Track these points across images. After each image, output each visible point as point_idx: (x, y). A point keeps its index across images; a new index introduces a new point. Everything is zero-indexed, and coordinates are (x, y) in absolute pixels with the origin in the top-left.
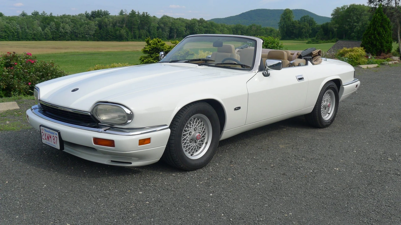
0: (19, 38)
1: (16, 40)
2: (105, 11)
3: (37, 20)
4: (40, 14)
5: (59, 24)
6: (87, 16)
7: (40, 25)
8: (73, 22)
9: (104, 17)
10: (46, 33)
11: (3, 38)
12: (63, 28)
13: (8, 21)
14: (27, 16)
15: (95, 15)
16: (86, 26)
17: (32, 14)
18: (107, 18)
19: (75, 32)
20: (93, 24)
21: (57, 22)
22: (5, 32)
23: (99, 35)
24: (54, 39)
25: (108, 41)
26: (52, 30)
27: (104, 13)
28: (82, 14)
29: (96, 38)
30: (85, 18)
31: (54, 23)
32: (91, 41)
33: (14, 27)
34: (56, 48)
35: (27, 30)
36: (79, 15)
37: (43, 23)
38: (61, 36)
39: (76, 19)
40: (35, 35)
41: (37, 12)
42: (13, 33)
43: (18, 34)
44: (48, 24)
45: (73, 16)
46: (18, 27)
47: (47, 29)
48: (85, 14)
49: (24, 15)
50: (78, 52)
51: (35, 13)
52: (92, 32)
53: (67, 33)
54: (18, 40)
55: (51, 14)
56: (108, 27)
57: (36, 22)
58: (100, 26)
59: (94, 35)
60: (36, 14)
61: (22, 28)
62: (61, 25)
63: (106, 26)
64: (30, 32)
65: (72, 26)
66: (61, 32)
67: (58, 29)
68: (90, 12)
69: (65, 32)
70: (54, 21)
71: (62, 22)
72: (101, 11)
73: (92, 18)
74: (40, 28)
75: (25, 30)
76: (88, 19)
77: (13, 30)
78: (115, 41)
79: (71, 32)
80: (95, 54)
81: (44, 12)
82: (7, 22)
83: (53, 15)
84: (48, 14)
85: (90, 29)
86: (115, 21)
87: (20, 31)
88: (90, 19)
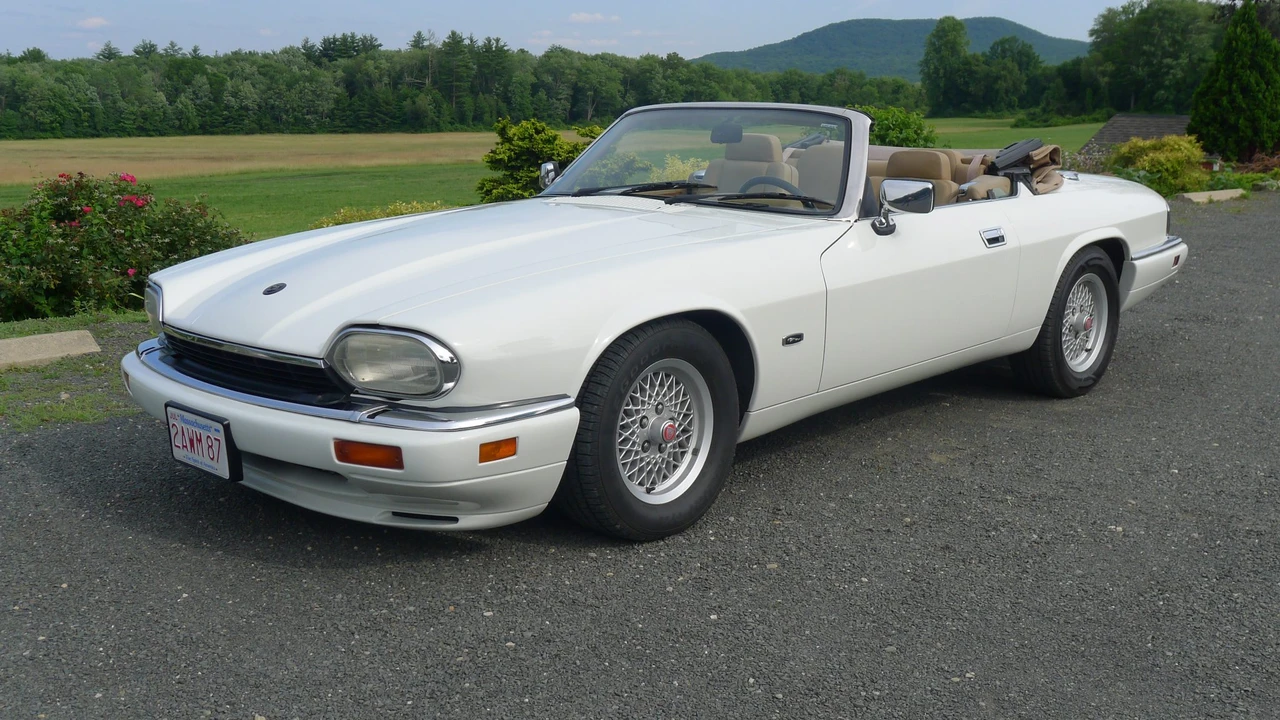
0: (95, 128)
1: (86, 135)
2: (365, 37)
3: (152, 69)
4: (160, 50)
5: (222, 83)
6: (309, 53)
7: (160, 87)
8: (264, 75)
9: (363, 55)
10: (181, 112)
11: (45, 131)
12: (235, 95)
13: (60, 74)
14: (121, 58)
15: (333, 49)
16: (307, 84)
17: (136, 52)
18: (373, 58)
19: (273, 107)
20: (329, 79)
21: (214, 75)
22: (53, 109)
23: (348, 113)
24: (205, 129)
25: (376, 132)
26: (198, 102)
27: (363, 44)
28: (291, 48)
29: (337, 122)
30: (302, 60)
31: (204, 79)
32: (323, 132)
33: (79, 95)
34: (213, 159)
35: (122, 104)
36: (285, 51)
37: (170, 79)
38: (227, 120)
39: (273, 63)
40: (145, 117)
41: (152, 46)
42: (78, 112)
43: (92, 116)
44: (188, 83)
45: (266, 56)
46: (92, 92)
47: (183, 98)
48: (304, 47)
49: (110, 54)
50: (281, 170)
51: (144, 48)
52: (326, 106)
53: (246, 109)
54: (93, 136)
55: (195, 50)
56: (377, 87)
57: (149, 76)
58: (351, 85)
59: (331, 115)
60: (147, 52)
61: (103, 97)
62: (229, 84)
63: (370, 84)
64: (132, 109)
65: (263, 87)
66: (228, 107)
67: (216, 96)
68: (317, 42)
69: (242, 108)
70: (205, 72)
71: (232, 76)
72: (353, 36)
73: (325, 60)
74: (161, 97)
75: (115, 102)
76: (311, 64)
77: (76, 104)
78: (398, 131)
79: (260, 107)
80: (337, 174)
81: (173, 45)
82: (58, 80)
83: (203, 53)
84: (186, 50)
85: (318, 96)
86: (398, 67)
87: (98, 104)
88: (319, 64)
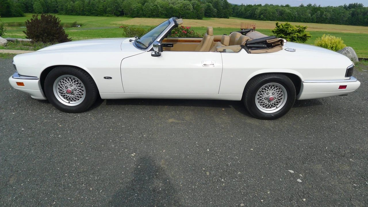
0: (295, 20)
1: (293, 22)
2: (360, 4)
3: (309, 9)
4: (312, 5)
5: (323, 13)
6: (345, 7)
7: (310, 13)
8: (333, 11)
9: (358, 8)
10: (313, 18)
11: (286, 20)
12: (325, 15)
13: (291, 10)
14: (304, 7)
15: (351, 6)
16: (342, 14)
17: (307, 6)
18: (360, 9)
19: (333, 18)
20: (348, 13)
21: (322, 11)
22: (288, 16)
23: (350, 21)
24: (317, 22)
25: (356, 25)
26: (317, 16)
27: (359, 5)
28: (341, 6)
29: (347, 23)
30: (343, 9)
31: (320, 12)
32: (343, 25)
33: (293, 14)
34: (314, 28)
35: (301, 16)
36: (340, 7)
37: (312, 11)
38: (322, 20)
39: (336, 9)
40: (305, 19)
41: (311, 4)
42: (293, 17)
43: (295, 18)
44: (316, 12)
45: (335, 7)
46: (296, 13)
47: (314, 16)
48: (344, 6)
49: (302, 6)
50: (326, 32)
51: (309, 5)
52: (345, 19)
53: (327, 18)
54: (294, 22)
55: (319, 6)
56: (359, 15)
57: (308, 11)
58: (353, 15)
59: (346, 21)
60: (310, 6)
61: (298, 14)
62: (325, 13)
63: (358, 15)
64: (303, 17)
65: (332, 14)
66: (323, 18)
67: (321, 15)
68: (348, 5)
69: (326, 18)
70: (320, 10)
71: (326, 11)
72: (357, 4)
73: (348, 9)
74: (310, 15)
75: (300, 15)
76: (345, 9)
77: (292, 15)
78: (361, 26)
79: (330, 18)
80: (337, 34)
81: (315, 4)
82: (290, 11)
83: (321, 6)
84: (318, 6)
85: (344, 17)
86: (366, 11)
87: (297, 16)
88: (347, 10)
